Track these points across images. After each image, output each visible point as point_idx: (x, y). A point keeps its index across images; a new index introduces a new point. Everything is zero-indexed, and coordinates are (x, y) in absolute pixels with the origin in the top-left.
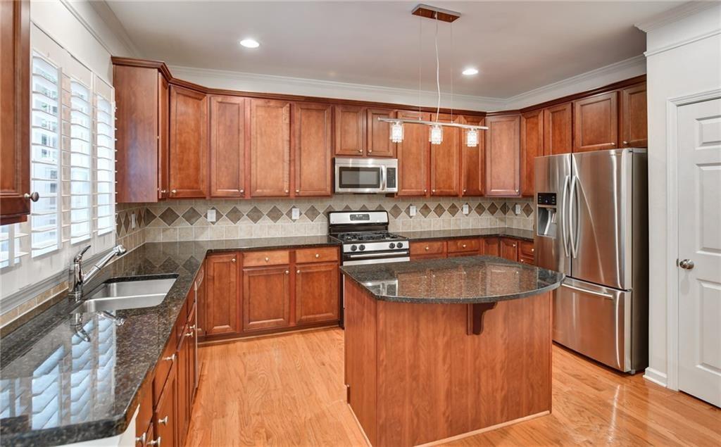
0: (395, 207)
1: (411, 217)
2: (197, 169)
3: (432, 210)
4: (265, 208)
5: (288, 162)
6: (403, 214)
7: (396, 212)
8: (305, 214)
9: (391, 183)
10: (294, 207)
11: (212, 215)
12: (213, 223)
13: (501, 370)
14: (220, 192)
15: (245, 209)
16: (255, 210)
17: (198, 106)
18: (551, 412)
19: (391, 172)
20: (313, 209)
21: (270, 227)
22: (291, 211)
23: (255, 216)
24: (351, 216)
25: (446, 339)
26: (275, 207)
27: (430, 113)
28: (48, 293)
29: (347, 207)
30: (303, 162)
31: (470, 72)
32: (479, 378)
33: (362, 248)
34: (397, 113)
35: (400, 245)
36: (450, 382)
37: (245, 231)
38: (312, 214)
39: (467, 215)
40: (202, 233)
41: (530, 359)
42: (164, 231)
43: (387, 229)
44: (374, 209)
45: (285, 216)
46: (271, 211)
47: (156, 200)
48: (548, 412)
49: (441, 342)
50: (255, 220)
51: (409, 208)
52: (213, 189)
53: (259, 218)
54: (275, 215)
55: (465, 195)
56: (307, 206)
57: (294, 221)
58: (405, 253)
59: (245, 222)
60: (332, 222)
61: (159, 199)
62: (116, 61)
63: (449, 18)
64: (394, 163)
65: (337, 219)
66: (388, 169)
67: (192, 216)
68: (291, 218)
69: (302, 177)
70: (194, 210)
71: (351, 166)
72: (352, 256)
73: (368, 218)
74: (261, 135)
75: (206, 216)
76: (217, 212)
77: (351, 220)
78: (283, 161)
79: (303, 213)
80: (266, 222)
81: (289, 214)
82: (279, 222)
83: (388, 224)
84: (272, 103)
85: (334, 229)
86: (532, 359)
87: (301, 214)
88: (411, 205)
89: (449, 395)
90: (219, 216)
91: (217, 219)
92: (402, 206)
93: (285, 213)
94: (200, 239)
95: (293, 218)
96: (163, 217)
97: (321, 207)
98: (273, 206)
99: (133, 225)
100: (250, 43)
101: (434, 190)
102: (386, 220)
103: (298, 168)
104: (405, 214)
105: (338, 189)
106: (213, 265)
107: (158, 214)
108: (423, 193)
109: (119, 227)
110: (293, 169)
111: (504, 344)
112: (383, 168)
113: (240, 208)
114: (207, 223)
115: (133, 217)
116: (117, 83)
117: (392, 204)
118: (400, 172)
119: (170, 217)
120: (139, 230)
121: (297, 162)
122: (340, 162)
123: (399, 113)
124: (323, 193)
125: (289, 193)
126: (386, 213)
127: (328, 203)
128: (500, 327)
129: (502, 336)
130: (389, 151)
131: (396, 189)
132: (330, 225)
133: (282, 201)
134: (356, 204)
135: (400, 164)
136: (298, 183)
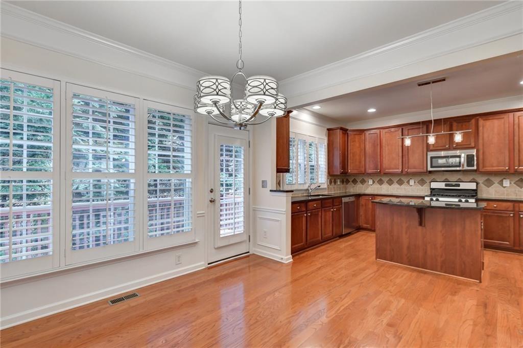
0: (488, 180)
1: (505, 187)
2: (360, 162)
6: (496, 184)
7: (489, 183)
8: (418, 182)
9: (470, 164)
10: (411, 179)
11: (371, 182)
12: (371, 185)
14: (370, 171)
15: (385, 179)
16: (390, 180)
17: (360, 137)
18: (481, 282)
19: (470, 159)
20: (422, 180)
21: (398, 188)
22: (409, 180)
23: (390, 182)
24: (445, 184)
25: (407, 225)
27: (513, 113)
29: (446, 179)
30: (410, 156)
32: (426, 247)
33: (437, 200)
34: (477, 119)
35: (467, 201)
36: (410, 243)
37: (385, 189)
38: (422, 182)
40: (367, 189)
42: (353, 187)
43: (476, 193)
45: (406, 183)
46: (398, 180)
49: (404, 226)
50: (390, 185)
51: (502, 181)
52: (367, 170)
53: (392, 184)
54: (400, 183)
56: (420, 178)
57: (411, 186)
59: (386, 185)
60: (431, 187)
61: (340, 174)
62: (328, 130)
63: (442, 80)
64: (473, 152)
65: (434, 185)
66: (467, 155)
67: (363, 182)
68: (409, 184)
69: (410, 163)
70: (364, 179)
71: (443, 155)
73: (459, 185)
74: (388, 146)
75: (368, 182)
76: (373, 180)
77: (445, 186)
78: (399, 156)
79: (416, 182)
80: (395, 186)
81: (408, 182)
82: (403, 186)
83: (476, 190)
84: (393, 130)
85: (432, 190)
86: (464, 249)
87: (415, 182)
88: (505, 179)
89: (408, 248)
90: (374, 182)
91: (373, 184)
92: (496, 180)
93: (406, 181)
95: (411, 184)
97: (427, 179)
98: (399, 178)
99: (339, 183)
100: (372, 110)
101: (516, 168)
102: (475, 188)
103: (407, 159)
104: (497, 185)
105: (430, 169)
106: (362, 201)
107: (351, 180)
108: (505, 170)
109: (331, 182)
110: (404, 159)
111: (443, 236)
112: (463, 155)
113: (383, 179)
114: (369, 185)
115: (339, 181)
116: (329, 136)
117: (485, 178)
118: (481, 157)
119: (355, 182)
120: (342, 186)
121: (407, 156)
122: (431, 154)
123: (480, 119)
124: (422, 170)
125: (402, 171)
126: (475, 184)
127: (433, 177)
128: (439, 227)
129: (441, 232)
130: (470, 144)
131: (475, 168)
132: (431, 189)
133: (403, 176)
134: (453, 178)
135: (481, 152)
136: (407, 166)
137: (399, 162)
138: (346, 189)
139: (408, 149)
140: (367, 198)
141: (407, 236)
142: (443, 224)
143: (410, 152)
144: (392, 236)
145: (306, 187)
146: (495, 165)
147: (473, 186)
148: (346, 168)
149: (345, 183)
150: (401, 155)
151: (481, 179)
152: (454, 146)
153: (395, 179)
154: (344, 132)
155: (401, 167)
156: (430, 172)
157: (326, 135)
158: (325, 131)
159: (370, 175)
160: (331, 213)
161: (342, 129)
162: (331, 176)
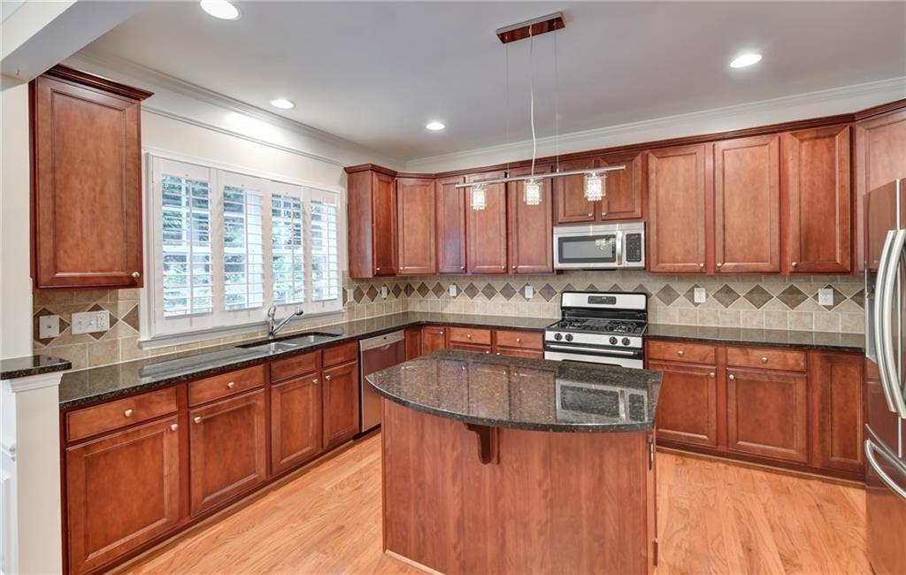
0: (667, 289)
1: (696, 305)
3: (742, 295)
4: (480, 284)
5: (505, 236)
6: (682, 299)
7: (668, 294)
8: (540, 292)
9: (632, 255)
10: (527, 285)
11: (453, 291)
12: (454, 297)
13: (541, 534)
14: (447, 268)
16: (489, 287)
17: (426, 192)
19: (632, 241)
20: (548, 287)
21: (503, 305)
22: (524, 288)
23: (489, 292)
24: (589, 297)
26: (508, 284)
27: (712, 143)
28: (256, 334)
29: (591, 286)
30: (520, 235)
31: (746, 60)
32: (503, 528)
33: (569, 338)
34: (647, 155)
35: (626, 342)
36: (462, 511)
37: (481, 307)
38: (548, 293)
39: (829, 308)
40: (446, 306)
41: (596, 545)
42: (421, 301)
43: (645, 318)
44: (631, 291)
45: (517, 294)
46: (504, 288)
47: (370, 276)
49: (450, 456)
50: (489, 297)
51: (692, 291)
52: (441, 266)
53: (493, 295)
54: (508, 293)
55: (797, 272)
56: (542, 284)
57: (528, 300)
58: (632, 353)
59: (481, 298)
60: (563, 305)
61: (374, 276)
62: (349, 171)
63: (554, 25)
64: (637, 228)
65: (570, 300)
66: (627, 235)
67: (439, 290)
68: (524, 296)
69: (520, 251)
70: (440, 286)
71: (573, 235)
72: (552, 346)
73: (613, 301)
75: (448, 291)
76: (457, 288)
77: (589, 302)
78: (500, 234)
79: (537, 291)
80: (499, 299)
81: (522, 292)
82: (513, 301)
83: (645, 311)
84: (488, 176)
85: (565, 309)
87: (534, 293)
88: (697, 286)
89: (460, 525)
90: (459, 291)
91: (458, 295)
92: (680, 287)
93: (518, 291)
94: (445, 312)
95: (527, 297)
96: (419, 290)
97: (557, 285)
98: (505, 283)
99: (384, 295)
100: (435, 126)
101: (719, 265)
102: (642, 307)
103: (515, 242)
104: (684, 298)
105: (558, 265)
106: (426, 337)
107: (416, 287)
108: (698, 269)
109: (358, 296)
110: (510, 243)
111: (545, 496)
112: (620, 235)
113: (475, 284)
114: (450, 297)
115: (384, 290)
116: (351, 186)
117: (661, 284)
118: (653, 238)
119: (423, 290)
120: (395, 300)
121: (515, 236)
122: (560, 232)
123: (651, 155)
124: (543, 268)
125: (507, 269)
126: (644, 297)
127: (565, 281)
128: (536, 470)
129: (540, 485)
130: (633, 211)
131: (642, 264)
132: (562, 308)
133: (507, 276)
134: (605, 284)
135: (653, 228)
136: (515, 257)
137: (500, 248)
138: (406, 304)
139: (517, 220)
140: (435, 330)
141: (457, 490)
142: (546, 461)
143: (521, 227)
144: (421, 485)
145: (262, 317)
146: (679, 258)
147: (637, 302)
149: (403, 293)
150: (504, 232)
151: (654, 287)
152: (604, 214)
153: (498, 285)
154: (384, 178)
155: (504, 260)
156: (560, 272)
157: (341, 183)
158: (339, 173)
159: (451, 276)
160: (311, 391)
161: (375, 169)
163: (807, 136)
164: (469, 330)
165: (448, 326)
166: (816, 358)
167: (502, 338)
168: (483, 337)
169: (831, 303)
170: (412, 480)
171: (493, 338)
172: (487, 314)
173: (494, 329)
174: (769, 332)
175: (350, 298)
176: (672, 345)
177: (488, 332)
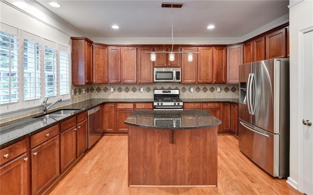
0: (184, 88)
1: (191, 92)
2: (104, 73)
3: (202, 89)
5: (136, 70)
7: (184, 90)
8: (146, 90)
9: (178, 78)
10: (141, 87)
11: (112, 90)
12: (113, 92)
13: (188, 161)
14: (112, 81)
15: (123, 87)
16: (127, 88)
17: (104, 51)
18: (217, 186)
19: (178, 73)
20: (149, 88)
21: (132, 94)
22: (140, 89)
23: (127, 90)
24: (163, 91)
25: (159, 143)
26: (134, 87)
28: (36, 112)
29: (162, 87)
30: (142, 70)
31: (211, 27)
32: (176, 163)
33: (162, 104)
34: (181, 48)
35: (178, 104)
36: (162, 162)
37: (124, 96)
38: (148, 90)
39: (219, 92)
40: (109, 96)
41: (204, 159)
42: (97, 94)
43: (179, 97)
44: (174, 89)
47: (84, 84)
48: (215, 186)
49: (157, 144)
50: (127, 92)
51: (190, 88)
52: (110, 80)
53: (128, 91)
54: (134, 90)
55: (215, 83)
56: (147, 87)
57: (141, 92)
58: (180, 107)
59: (124, 92)
60: (155, 94)
61: (86, 84)
62: (72, 38)
63: (179, 6)
64: (179, 70)
65: (156, 92)
66: (177, 72)
67: (106, 90)
68: (140, 91)
69: (142, 76)
70: (106, 88)
72: (157, 107)
73: (170, 92)
74: (126, 60)
75: (110, 90)
76: (114, 88)
77: (163, 92)
78: (134, 70)
80: (131, 92)
81: (139, 90)
82: (136, 93)
83: (179, 95)
84: (130, 48)
85: (156, 96)
86: (206, 159)
87: (144, 90)
88: (191, 87)
89: (161, 167)
90: (114, 90)
91: (114, 91)
92: (187, 87)
93: (138, 89)
94: (108, 98)
96: (96, 90)
97: (152, 87)
98: (133, 87)
99: (84, 92)
100: (115, 27)
101: (199, 81)
102: (178, 93)
103: (140, 72)
104: (188, 91)
105: (155, 80)
106: (107, 107)
107: (95, 89)
108: (194, 82)
109: (75, 93)
110: (138, 73)
111: (190, 150)
112: (174, 72)
113: (122, 87)
114: (111, 92)
115: (84, 90)
116: (73, 45)
118: (183, 73)
119: (99, 90)
120: (87, 94)
121: (140, 70)
122: (156, 70)
123: (182, 48)
124: (150, 82)
125: (137, 82)
126: (178, 90)
127: (154, 86)
128: (187, 142)
129: (188, 146)
130: (177, 64)
131: (180, 81)
132: (154, 95)
133: (136, 85)
134: (166, 87)
135: (183, 70)
136: (140, 78)
137: (134, 74)
138: (91, 96)
139: (141, 65)
140: (110, 105)
141: (160, 155)
142: (190, 139)
143: (142, 67)
144: (145, 157)
145: (40, 103)
146: (189, 79)
147: (177, 92)
148: (92, 78)
149: (90, 91)
150: (136, 68)
151: (180, 87)
152: (169, 65)
153: (131, 87)
154: (89, 43)
155: (135, 79)
156: (155, 83)
157: (69, 43)
158: (69, 40)
159: (112, 84)
160: (74, 133)
161: (87, 40)
162: (76, 86)
163: (218, 49)
164: (125, 104)
165: (116, 103)
166: (221, 105)
167: (138, 106)
168: (131, 106)
169: (220, 91)
170: (142, 157)
171: (134, 106)
172: (126, 98)
173: (134, 103)
174: (207, 99)
175: (73, 94)
176: (190, 104)
177: (132, 104)
